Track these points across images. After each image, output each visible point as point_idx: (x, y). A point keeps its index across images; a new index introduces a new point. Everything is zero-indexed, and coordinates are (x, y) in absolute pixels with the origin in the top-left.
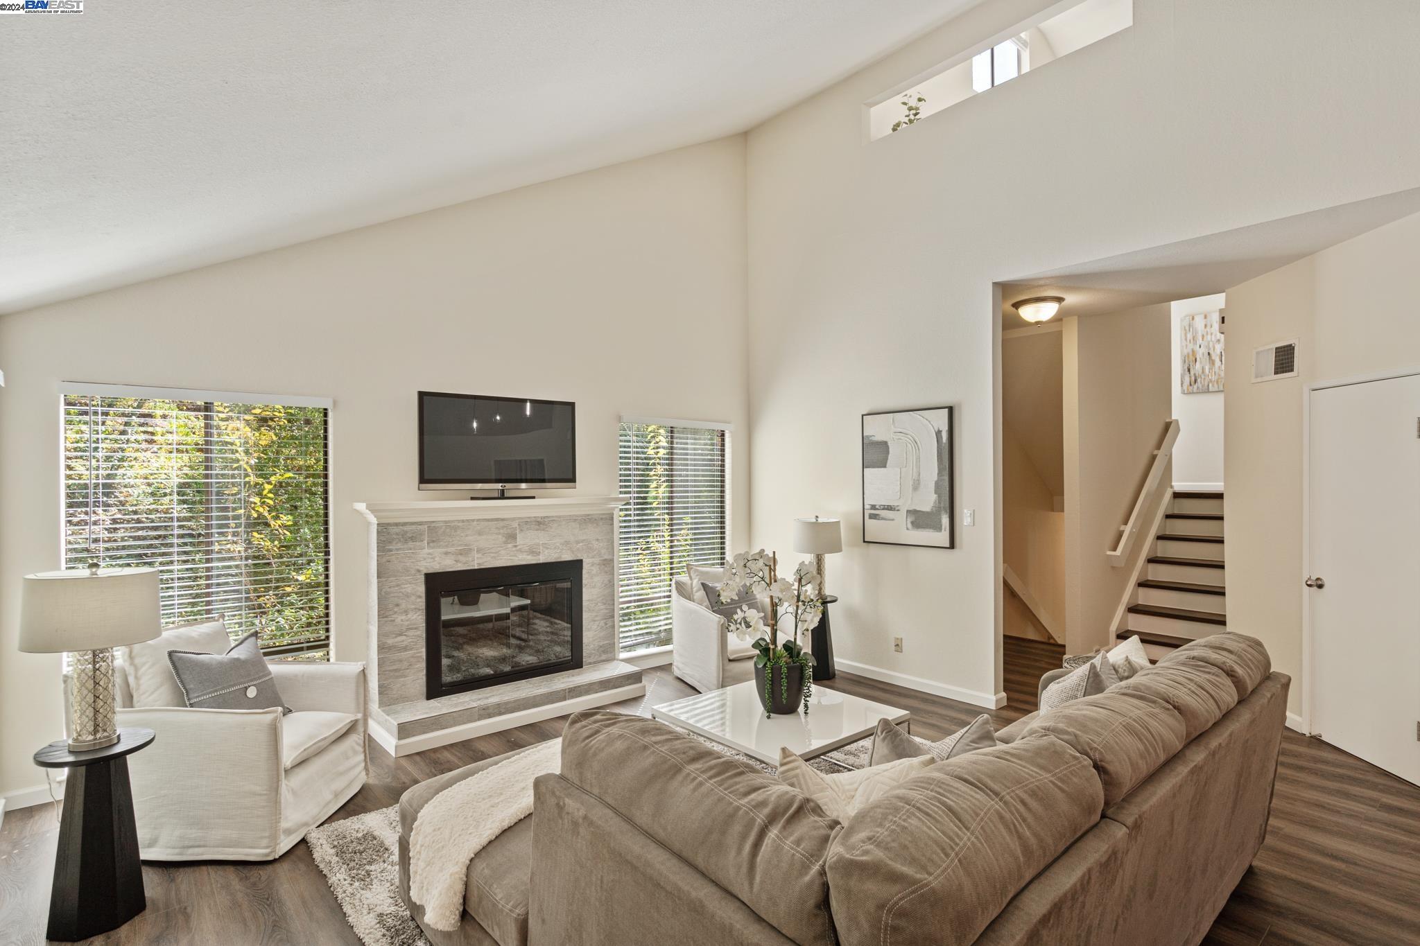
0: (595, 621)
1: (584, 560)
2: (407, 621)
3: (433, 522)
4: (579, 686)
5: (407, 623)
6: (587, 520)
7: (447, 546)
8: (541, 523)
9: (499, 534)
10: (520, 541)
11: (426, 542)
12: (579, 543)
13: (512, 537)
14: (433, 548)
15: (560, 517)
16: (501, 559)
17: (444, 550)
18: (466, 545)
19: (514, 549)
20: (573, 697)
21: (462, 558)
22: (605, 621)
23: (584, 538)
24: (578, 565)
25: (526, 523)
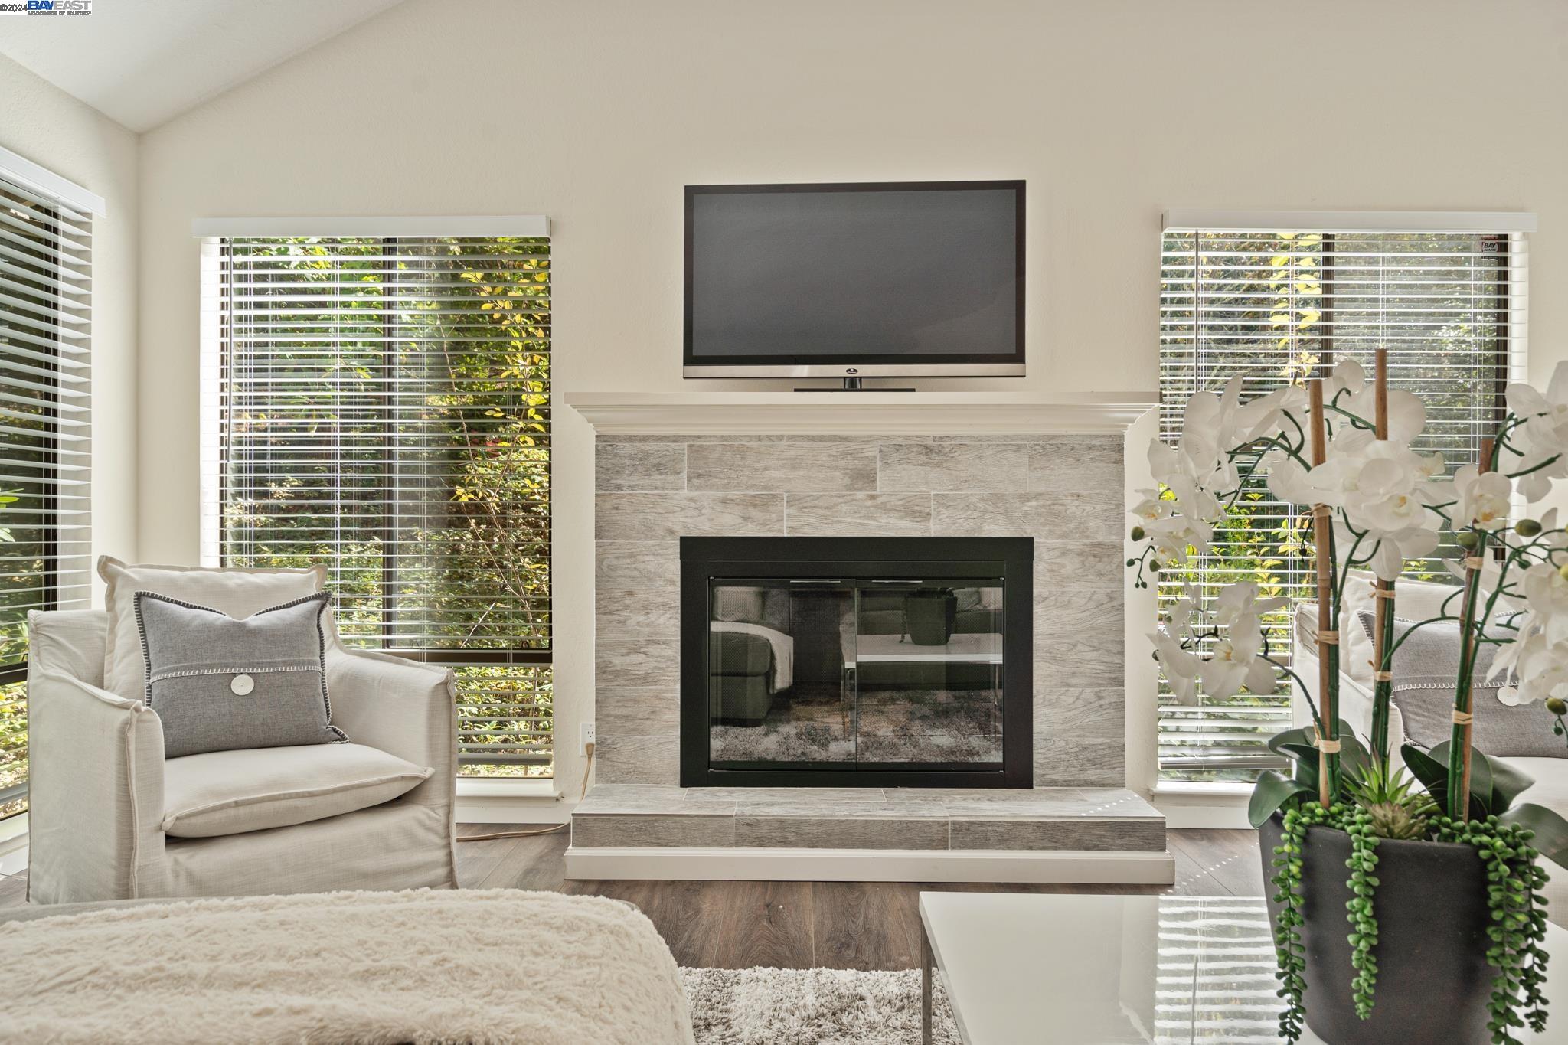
0: (1068, 685)
1: (1037, 540)
2: (648, 625)
3: (699, 437)
4: (982, 824)
5: (647, 630)
6: (1048, 448)
7: (726, 487)
8: (931, 451)
9: (836, 468)
10: (882, 485)
11: (685, 475)
12: (1029, 500)
13: (865, 477)
14: (698, 488)
15: (978, 438)
16: (840, 523)
17: (720, 494)
18: (765, 488)
19: (869, 503)
20: (963, 846)
21: (754, 513)
22: (1097, 690)
23: (1042, 489)
24: (1021, 550)
25: (898, 449)
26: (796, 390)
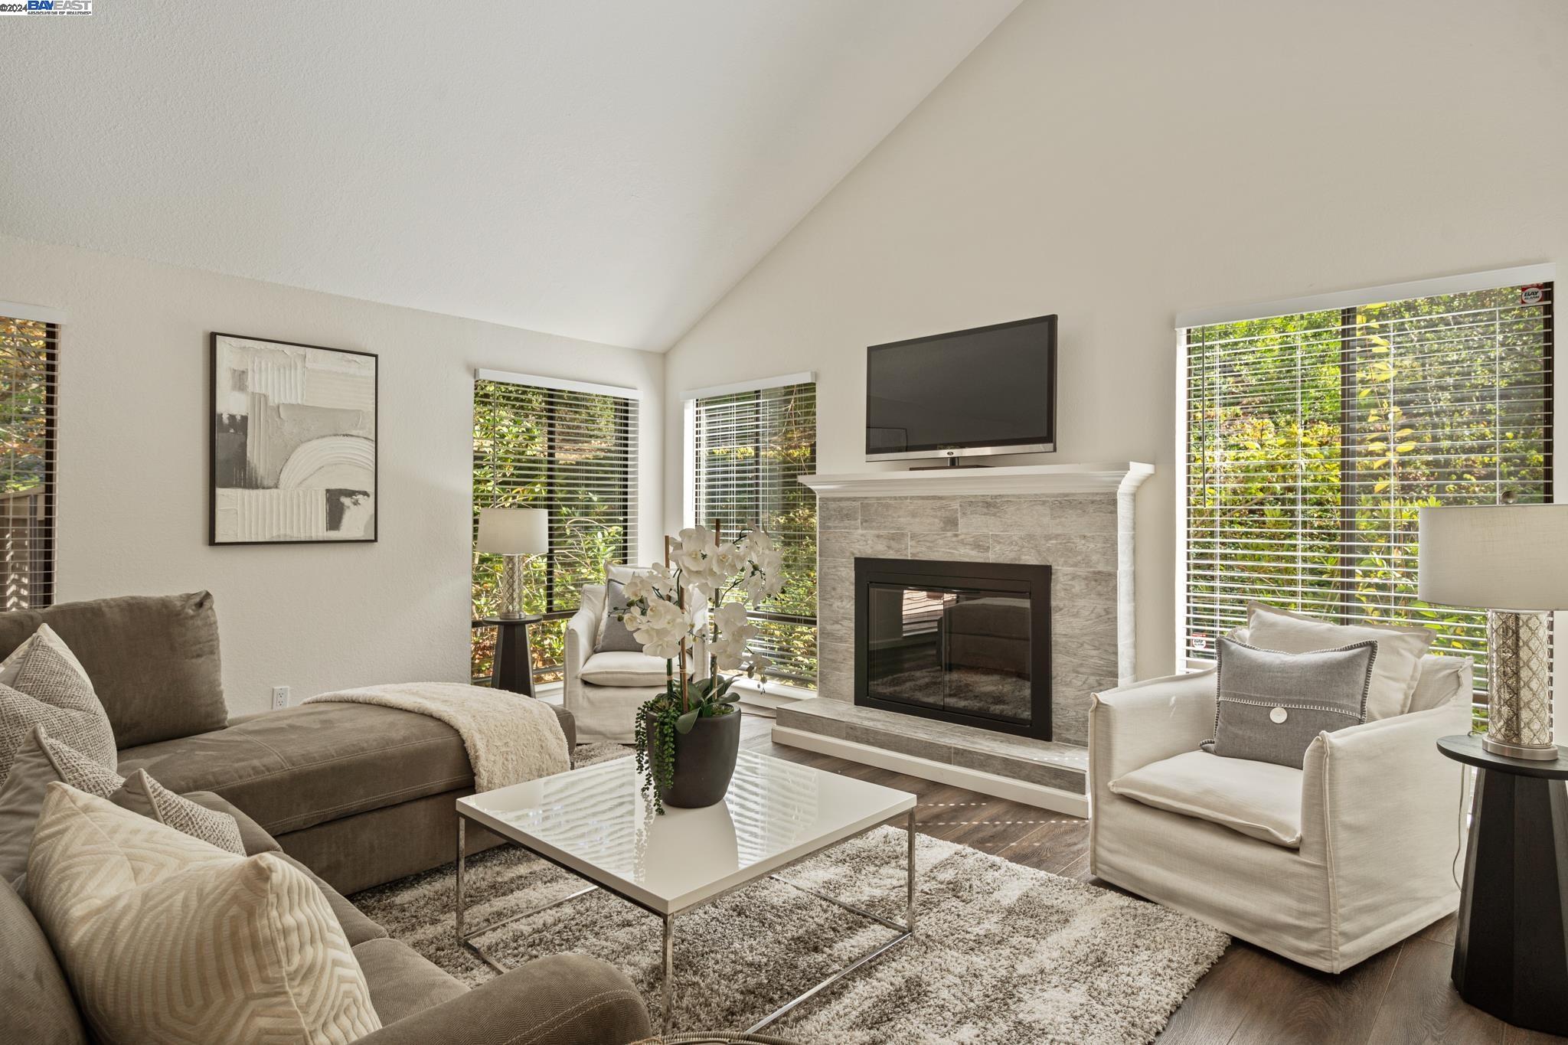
0: (1078, 672)
1: (1054, 567)
2: (843, 608)
3: (866, 498)
5: (842, 611)
6: (1064, 503)
7: (879, 528)
8: (991, 505)
9: (935, 517)
10: (962, 528)
11: (859, 521)
12: (1050, 539)
13: (951, 523)
14: (866, 528)
15: (1019, 496)
16: (938, 551)
17: (876, 532)
18: (898, 529)
19: (954, 539)
21: (893, 544)
22: (1098, 678)
23: (1059, 532)
24: (1044, 573)
25: (972, 504)
26: (911, 469)
